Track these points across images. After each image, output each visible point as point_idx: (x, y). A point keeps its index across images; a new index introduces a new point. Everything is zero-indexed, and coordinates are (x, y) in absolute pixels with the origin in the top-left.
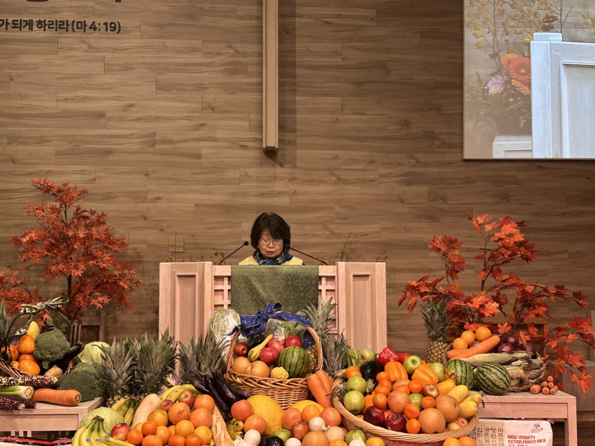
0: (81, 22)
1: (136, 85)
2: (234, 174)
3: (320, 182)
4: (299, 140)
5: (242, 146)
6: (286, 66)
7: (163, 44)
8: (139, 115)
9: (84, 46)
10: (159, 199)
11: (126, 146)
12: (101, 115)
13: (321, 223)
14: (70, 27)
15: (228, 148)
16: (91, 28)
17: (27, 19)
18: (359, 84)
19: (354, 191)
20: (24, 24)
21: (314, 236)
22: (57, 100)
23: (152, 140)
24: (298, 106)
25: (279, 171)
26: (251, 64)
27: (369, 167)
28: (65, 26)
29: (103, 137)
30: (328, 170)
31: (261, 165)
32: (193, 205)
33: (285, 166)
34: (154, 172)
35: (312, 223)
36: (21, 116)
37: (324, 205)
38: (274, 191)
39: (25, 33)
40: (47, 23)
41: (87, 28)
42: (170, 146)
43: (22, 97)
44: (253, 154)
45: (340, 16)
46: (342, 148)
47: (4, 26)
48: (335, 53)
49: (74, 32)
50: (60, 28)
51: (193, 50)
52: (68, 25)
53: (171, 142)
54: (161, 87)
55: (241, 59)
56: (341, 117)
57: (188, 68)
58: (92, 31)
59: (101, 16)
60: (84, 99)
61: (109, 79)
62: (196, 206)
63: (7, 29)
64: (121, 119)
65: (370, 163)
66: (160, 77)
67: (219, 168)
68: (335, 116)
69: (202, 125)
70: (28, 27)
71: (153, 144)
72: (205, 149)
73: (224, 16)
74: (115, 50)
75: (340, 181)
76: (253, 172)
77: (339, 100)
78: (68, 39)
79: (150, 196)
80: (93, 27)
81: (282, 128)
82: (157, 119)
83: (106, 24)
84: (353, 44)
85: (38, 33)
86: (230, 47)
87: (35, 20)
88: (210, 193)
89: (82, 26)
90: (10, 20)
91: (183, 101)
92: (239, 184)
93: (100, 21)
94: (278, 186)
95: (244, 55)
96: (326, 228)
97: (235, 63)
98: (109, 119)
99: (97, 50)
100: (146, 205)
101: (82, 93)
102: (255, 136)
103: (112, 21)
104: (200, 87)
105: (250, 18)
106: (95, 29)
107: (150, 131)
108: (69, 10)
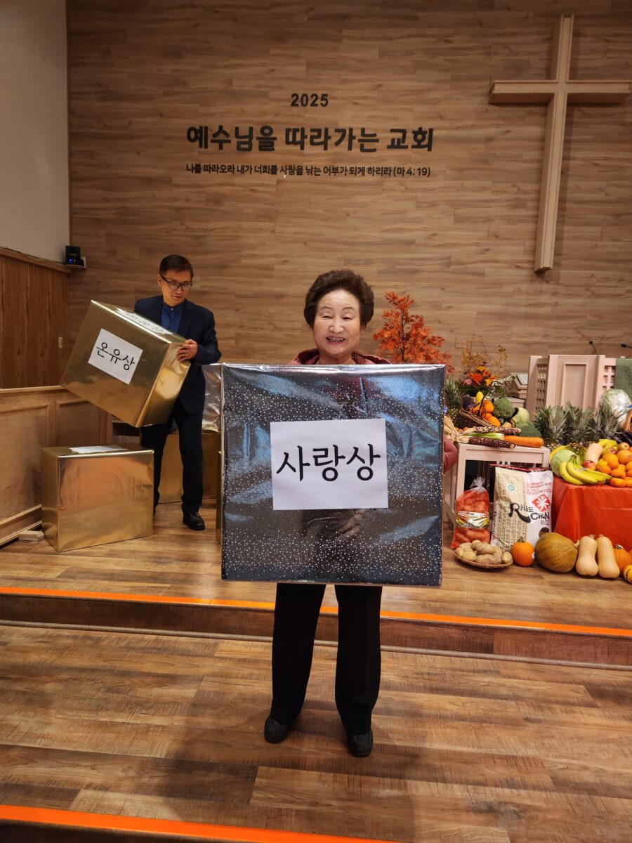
0: (401, 168)
1: (439, 219)
2: (511, 289)
3: (577, 295)
4: (563, 262)
5: (517, 266)
6: (562, 201)
7: (462, 185)
8: (440, 243)
9: (402, 188)
10: (450, 307)
11: (428, 267)
12: (411, 243)
13: (575, 329)
14: (392, 172)
15: (506, 268)
16: (408, 173)
17: (361, 166)
18: (617, 215)
19: (604, 304)
20: (358, 170)
21: (568, 338)
22: (381, 231)
23: (448, 262)
24: (565, 235)
25: (545, 286)
26: (530, 200)
27: (620, 284)
28: (388, 172)
29: (412, 259)
30: (585, 286)
31: (531, 281)
32: (476, 313)
33: (551, 283)
34: (448, 287)
35: (568, 329)
36: (354, 244)
37: (579, 314)
38: (539, 303)
39: (359, 178)
40: (375, 169)
41: (405, 173)
42: (461, 267)
43: (355, 229)
44: (524, 273)
45: (607, 159)
46: (598, 269)
47: (344, 173)
48: (601, 190)
49: (395, 176)
50: (385, 173)
51: (485, 189)
52: (391, 171)
53: (463, 263)
54: (459, 220)
55: (522, 196)
56: (599, 243)
57: (480, 203)
58: (409, 175)
59: (416, 163)
60: (400, 230)
61: (419, 214)
62: (478, 313)
63: (345, 175)
64: (426, 246)
65: (620, 280)
66: (458, 211)
67: (498, 284)
68: (594, 243)
69: (487, 250)
70: (361, 173)
71: (449, 265)
72: (488, 269)
73: (512, 161)
74: (425, 190)
75: (594, 295)
76: (524, 287)
77: (599, 229)
78: (391, 182)
79: (444, 306)
80: (410, 172)
82: (453, 244)
83: (419, 169)
84: (616, 182)
85: (369, 178)
86: (514, 186)
87: (367, 167)
88: (489, 303)
89: (401, 171)
90: (348, 168)
91: (474, 230)
92: (513, 296)
93: (414, 167)
94: (544, 299)
95: (525, 192)
96: (579, 333)
97: (518, 199)
98: (418, 246)
99: (412, 190)
100: (442, 312)
101: (399, 225)
102: (529, 259)
103: (424, 167)
104: (488, 220)
105: (532, 161)
106: (411, 173)
107: (448, 255)
108: (392, 159)
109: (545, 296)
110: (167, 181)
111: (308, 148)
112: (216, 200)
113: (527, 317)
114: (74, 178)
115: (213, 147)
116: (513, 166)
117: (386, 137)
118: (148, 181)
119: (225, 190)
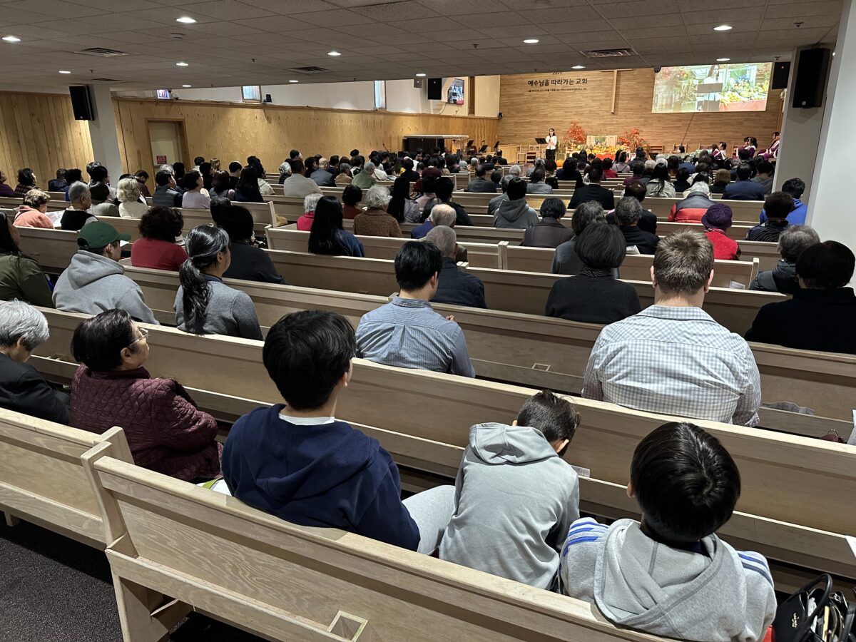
1: (588, 100)
2: (606, 117)
4: (619, 110)
5: (606, 112)
6: (617, 95)
7: (595, 92)
8: (589, 106)
9: (579, 93)
11: (586, 113)
12: (581, 107)
15: (604, 112)
18: (632, 98)
19: (629, 120)
22: (574, 104)
23: (590, 111)
25: (614, 116)
27: (633, 115)
28: (576, 89)
29: (582, 111)
31: (611, 115)
33: (616, 115)
34: (589, 118)
35: (620, 127)
40: (573, 89)
42: (594, 112)
43: (568, 104)
44: (609, 113)
46: (629, 111)
47: (566, 90)
48: (629, 92)
49: (578, 90)
51: (600, 93)
54: (593, 100)
56: (629, 105)
57: (598, 96)
58: (581, 90)
59: (583, 87)
60: (579, 103)
61: (584, 99)
64: (585, 107)
66: (593, 98)
67: (603, 116)
69: (600, 108)
70: (569, 90)
72: (600, 112)
73: (606, 85)
74: (585, 94)
76: (609, 117)
78: (577, 92)
81: (615, 107)
83: (584, 89)
84: (631, 90)
85: (571, 91)
86: (606, 91)
87: (571, 89)
91: (597, 103)
92: (606, 119)
95: (608, 93)
97: (606, 95)
98: (583, 107)
99: (582, 94)
104: (600, 100)
107: (590, 109)
108: (577, 86)
109: (615, 119)
110: (522, 95)
111: (557, 85)
112: (535, 98)
113: (610, 124)
114: (501, 95)
115: (534, 85)
116: (607, 87)
117: (576, 81)
118: (518, 95)
119: (537, 96)
